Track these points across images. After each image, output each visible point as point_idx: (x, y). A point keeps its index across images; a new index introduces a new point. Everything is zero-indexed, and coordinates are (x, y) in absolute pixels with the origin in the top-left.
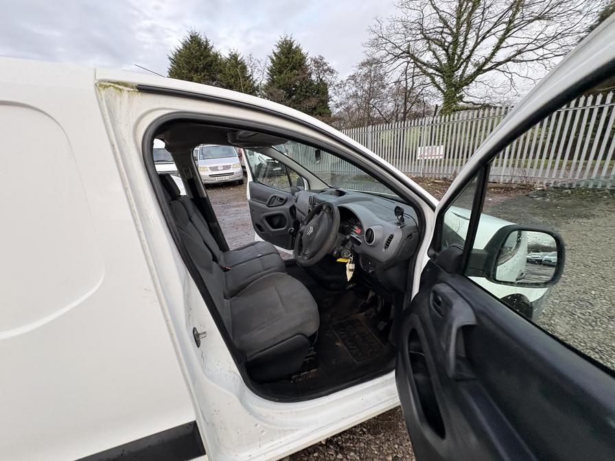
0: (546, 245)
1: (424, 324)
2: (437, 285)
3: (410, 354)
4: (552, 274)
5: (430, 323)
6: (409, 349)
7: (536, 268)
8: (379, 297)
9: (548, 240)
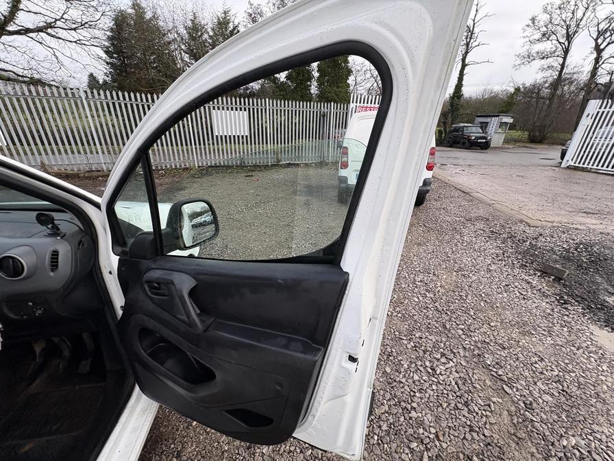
0: (199, 211)
1: (152, 316)
2: (145, 276)
3: (149, 355)
4: (214, 229)
5: (158, 311)
6: (145, 352)
7: (200, 230)
8: (56, 340)
9: (199, 206)
